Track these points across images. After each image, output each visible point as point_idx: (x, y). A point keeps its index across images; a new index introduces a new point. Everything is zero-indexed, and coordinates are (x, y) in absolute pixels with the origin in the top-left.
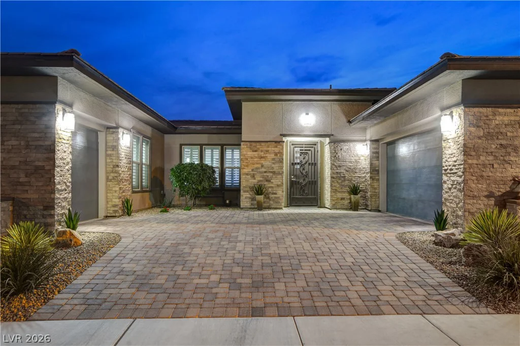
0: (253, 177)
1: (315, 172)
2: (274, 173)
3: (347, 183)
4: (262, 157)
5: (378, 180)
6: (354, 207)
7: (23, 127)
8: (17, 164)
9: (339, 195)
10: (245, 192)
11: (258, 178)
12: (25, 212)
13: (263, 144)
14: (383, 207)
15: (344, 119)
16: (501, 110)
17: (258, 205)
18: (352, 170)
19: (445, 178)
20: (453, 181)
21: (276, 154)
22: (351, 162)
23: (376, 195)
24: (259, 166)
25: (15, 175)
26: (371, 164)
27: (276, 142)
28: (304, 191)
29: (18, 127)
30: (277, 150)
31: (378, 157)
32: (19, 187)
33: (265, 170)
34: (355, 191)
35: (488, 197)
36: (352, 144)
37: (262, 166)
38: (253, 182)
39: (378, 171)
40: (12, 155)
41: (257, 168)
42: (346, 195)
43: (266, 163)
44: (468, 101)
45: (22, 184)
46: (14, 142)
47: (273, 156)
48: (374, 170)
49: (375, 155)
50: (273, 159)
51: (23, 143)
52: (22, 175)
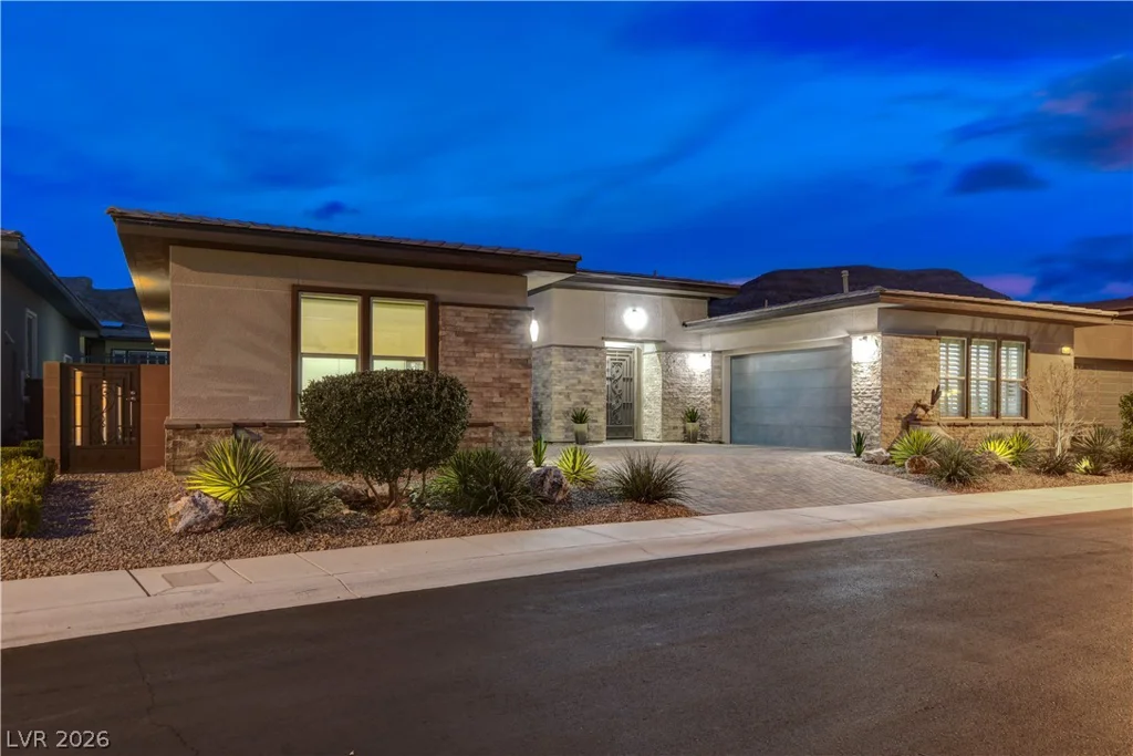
0: (568, 397)
1: (631, 390)
2: (594, 391)
3: (680, 406)
4: (578, 370)
5: (720, 403)
6: (691, 438)
7: (498, 336)
8: (490, 380)
9: (671, 423)
10: (556, 419)
11: (574, 399)
12: (499, 439)
13: (580, 350)
14: (726, 438)
15: (677, 321)
16: (906, 339)
17: (577, 438)
18: (685, 390)
19: (855, 401)
20: (868, 405)
21: (597, 366)
22: (684, 379)
23: (718, 423)
24: (575, 381)
25: (489, 395)
26: (713, 384)
27: (596, 348)
28: (617, 417)
29: (492, 336)
30: (598, 360)
31: (720, 373)
32: (493, 409)
33: (582, 387)
34: (692, 416)
35: (897, 419)
36: (685, 354)
37: (580, 382)
38: (568, 404)
39: (720, 390)
40: (485, 370)
41: (574, 385)
42: (679, 423)
43: (585, 378)
44: (888, 330)
45: (495, 405)
46: (487, 355)
47: (593, 367)
48: (716, 391)
49: (716, 369)
50: (594, 372)
51: (496, 355)
52: (496, 395)
